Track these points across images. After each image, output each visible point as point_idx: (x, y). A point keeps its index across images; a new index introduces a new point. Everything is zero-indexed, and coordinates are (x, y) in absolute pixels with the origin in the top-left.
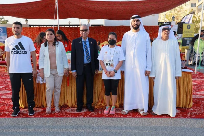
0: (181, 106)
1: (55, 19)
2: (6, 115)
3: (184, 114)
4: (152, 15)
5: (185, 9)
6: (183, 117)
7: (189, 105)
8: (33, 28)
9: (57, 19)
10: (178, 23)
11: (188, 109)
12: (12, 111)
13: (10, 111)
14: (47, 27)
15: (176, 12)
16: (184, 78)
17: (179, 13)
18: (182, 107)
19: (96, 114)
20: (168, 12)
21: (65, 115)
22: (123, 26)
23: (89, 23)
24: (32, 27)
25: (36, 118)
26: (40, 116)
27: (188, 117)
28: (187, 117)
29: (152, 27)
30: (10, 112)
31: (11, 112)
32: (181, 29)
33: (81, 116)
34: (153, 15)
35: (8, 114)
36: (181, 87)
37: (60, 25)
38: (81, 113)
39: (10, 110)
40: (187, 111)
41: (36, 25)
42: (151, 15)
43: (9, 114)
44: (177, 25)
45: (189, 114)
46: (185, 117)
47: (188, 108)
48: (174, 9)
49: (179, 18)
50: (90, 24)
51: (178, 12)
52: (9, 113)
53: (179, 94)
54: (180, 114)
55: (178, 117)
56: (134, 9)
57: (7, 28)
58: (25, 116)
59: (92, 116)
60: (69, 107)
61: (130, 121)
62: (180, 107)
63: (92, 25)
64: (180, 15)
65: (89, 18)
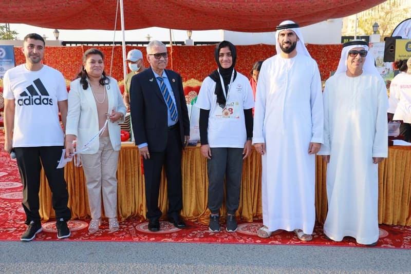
0: (390, 222)
1: (116, 30)
2: (10, 235)
3: (397, 240)
4: (328, 20)
5: (401, 8)
6: (394, 247)
7: (407, 219)
8: (71, 48)
9: (120, 29)
10: (386, 39)
11: (406, 228)
12: (22, 226)
13: (18, 226)
14: (100, 47)
15: (383, 14)
16: (396, 160)
17: (389, 16)
18: (393, 225)
19: (203, 236)
20: (365, 15)
21: (134, 237)
22: (263, 45)
23: (190, 37)
24: (68, 45)
25: (72, 242)
26: (82, 239)
27: (404, 247)
28: (402, 247)
29: (327, 46)
30: (18, 228)
31: (20, 229)
32: (391, 51)
33: (170, 240)
34: (331, 21)
35: (13, 234)
36: (390, 180)
37: (127, 43)
38: (170, 234)
39: (17, 224)
40: (402, 233)
41: (76, 43)
42: (325, 21)
43: (17, 233)
44: (384, 44)
45: (407, 239)
46: (398, 245)
47: (406, 226)
48: (377, 7)
49: (388, 26)
50: (192, 40)
51: (387, 13)
52: (16, 230)
53: (386, 196)
54: (388, 240)
55: (383, 246)
56: (289, 7)
57: (14, 48)
58: (50, 238)
59: (193, 241)
60: (144, 219)
61: (275, 252)
62: (388, 223)
63: (196, 43)
64: (390, 20)
65: (190, 28)
